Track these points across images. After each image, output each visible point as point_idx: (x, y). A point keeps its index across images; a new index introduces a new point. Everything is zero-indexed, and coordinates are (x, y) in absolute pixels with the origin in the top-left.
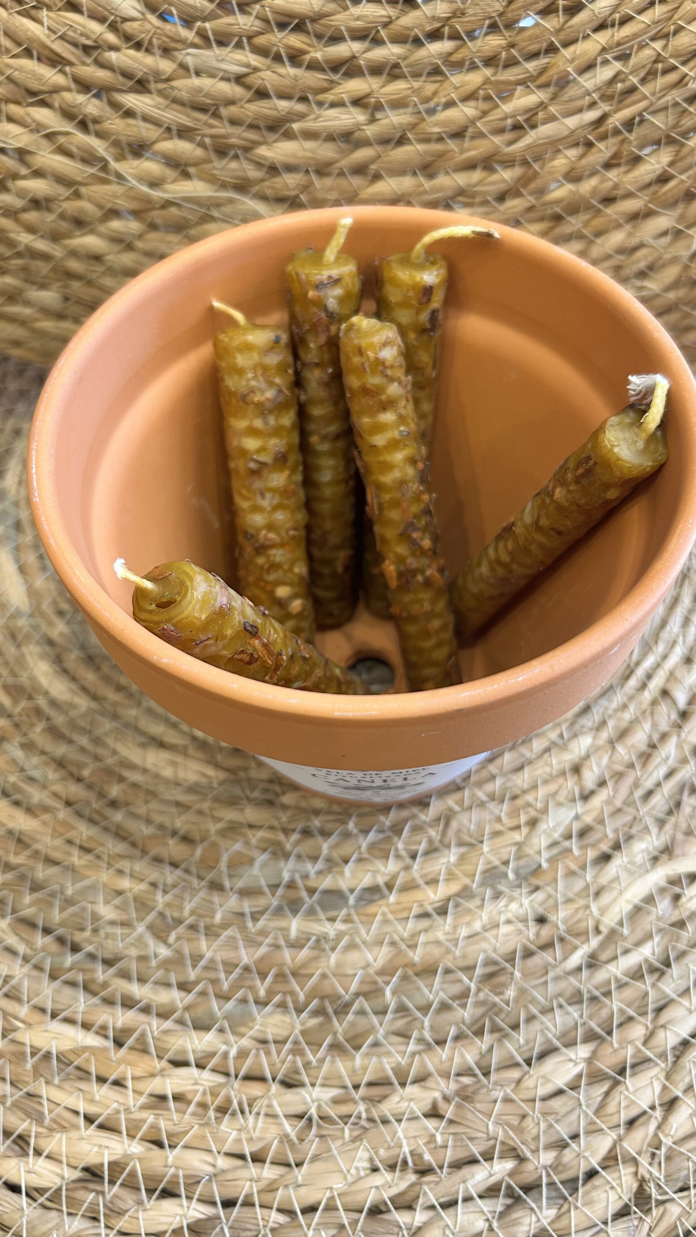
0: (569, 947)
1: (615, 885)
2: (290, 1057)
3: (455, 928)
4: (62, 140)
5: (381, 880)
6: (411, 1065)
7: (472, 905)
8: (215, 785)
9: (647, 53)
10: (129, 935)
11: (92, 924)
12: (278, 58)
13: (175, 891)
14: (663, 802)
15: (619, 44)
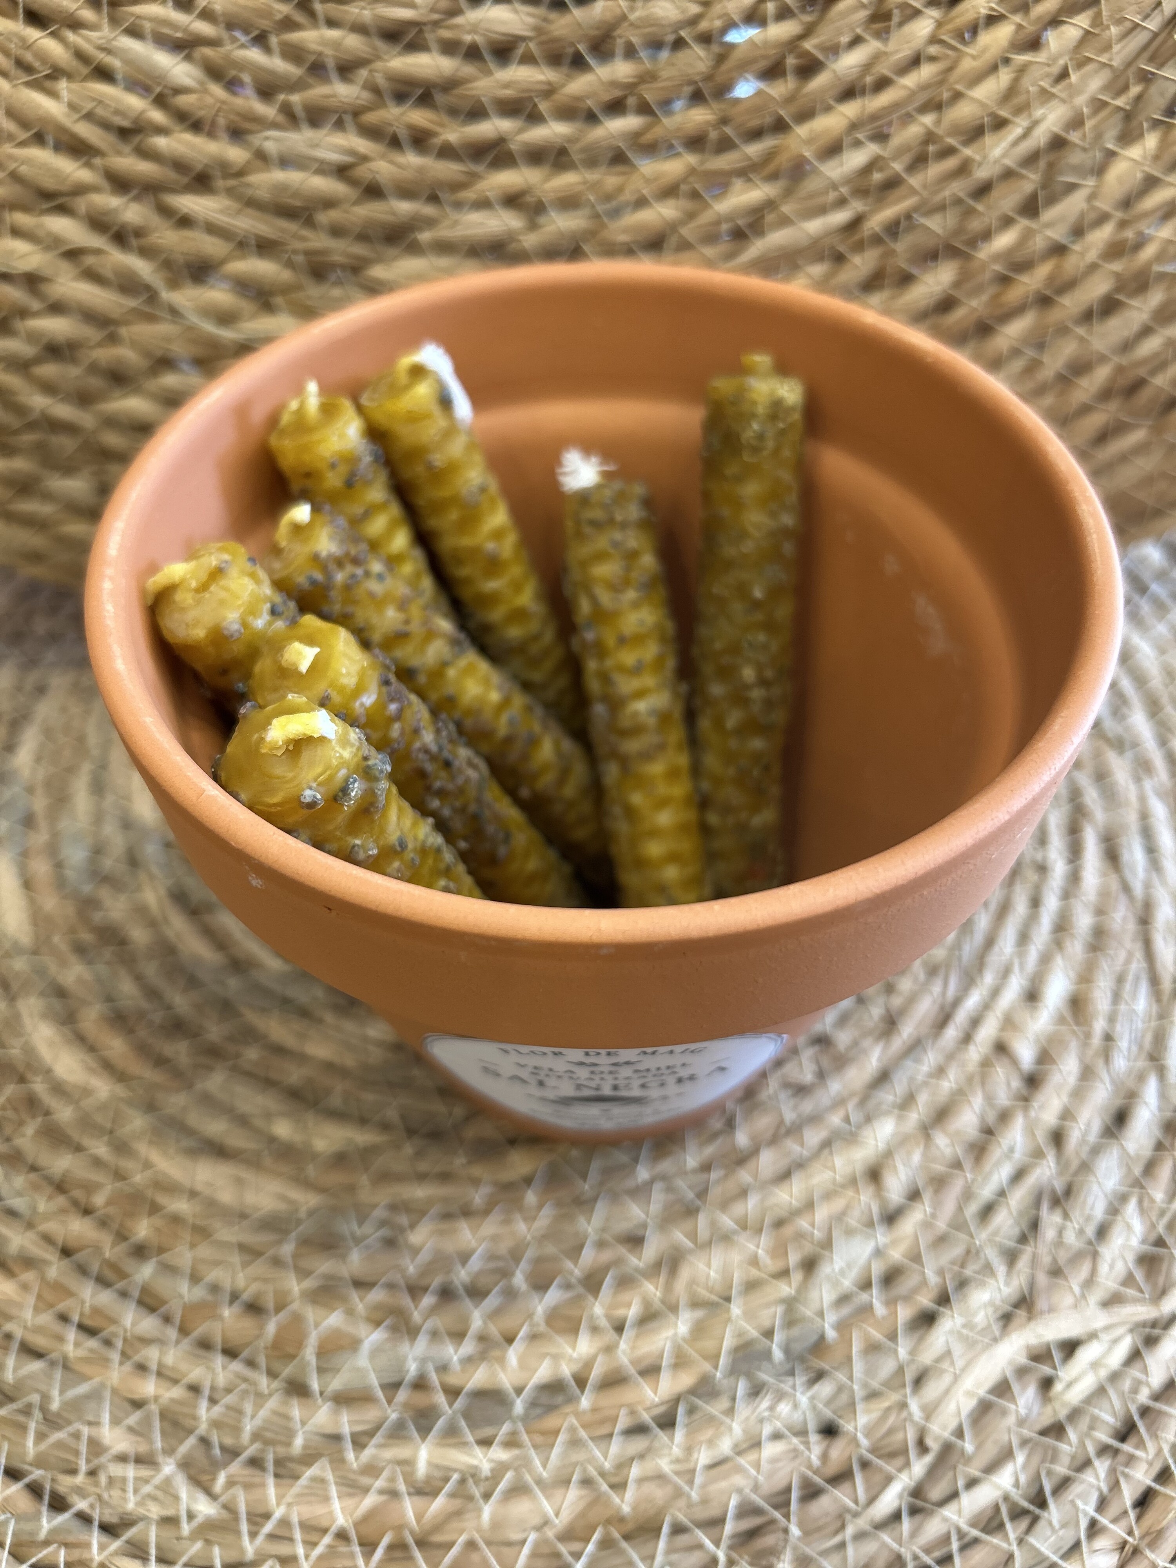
0: (878, 1478)
1: (945, 1365)
3: (689, 1450)
4: (89, 260)
5: (566, 1371)
7: (715, 1409)
8: (302, 1214)
9: (913, 131)
10: (146, 1481)
11: (88, 1461)
12: (395, 143)
13: (229, 1399)
14: (1010, 1222)
15: (874, 117)
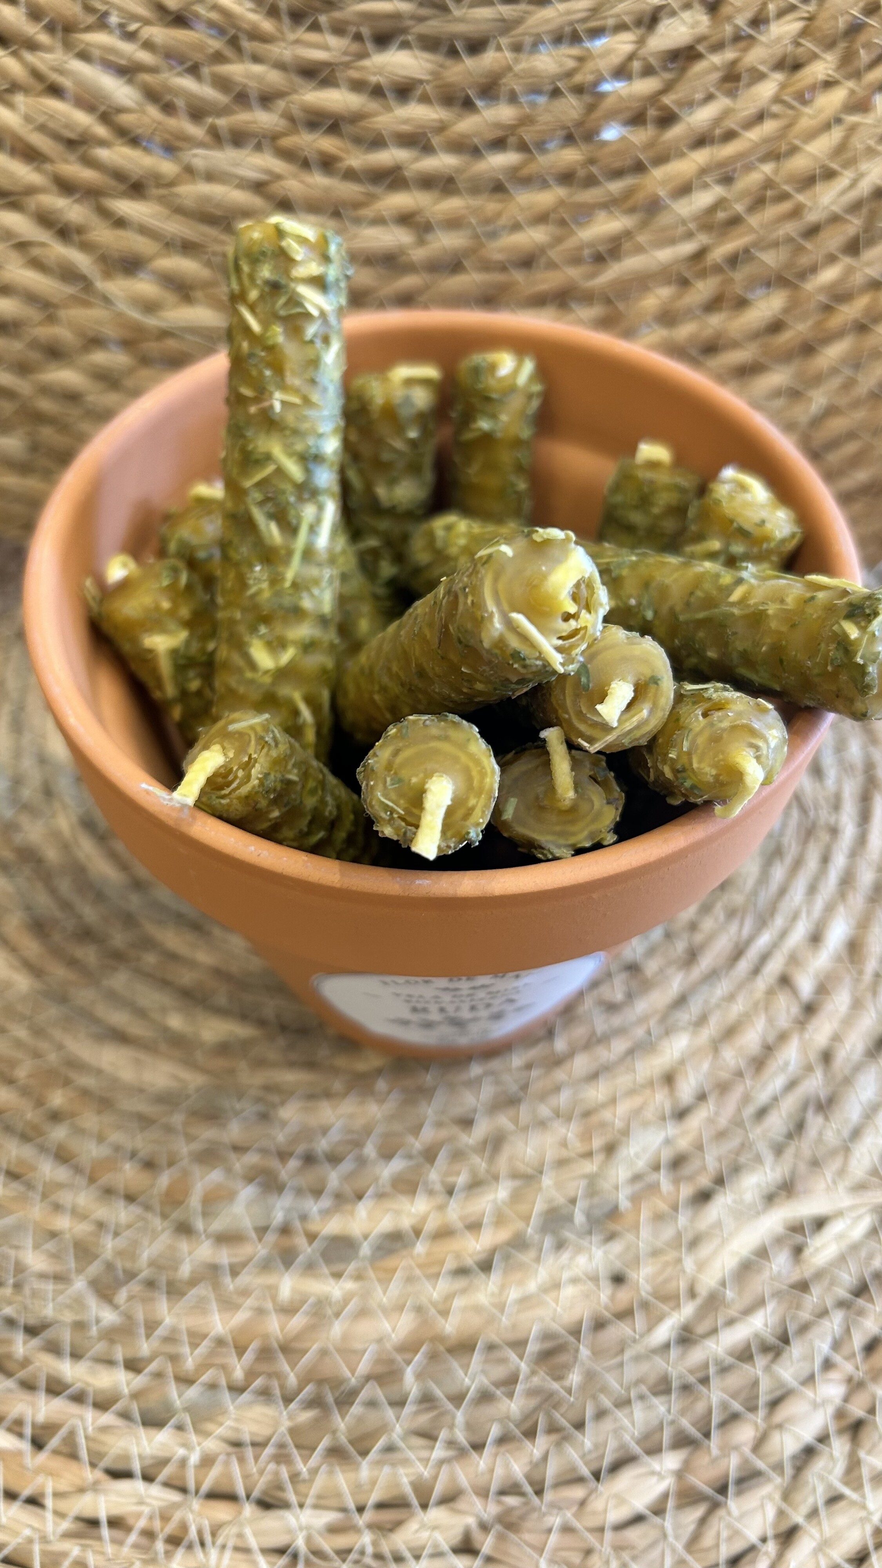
0: (654, 1315)
1: (716, 1232)
2: (272, 1466)
3: (503, 1287)
5: (405, 1223)
6: (435, 1478)
7: (524, 1257)
8: (190, 1091)
10: (61, 1292)
11: (14, 1277)
12: (305, 165)
13: (130, 1233)
14: (781, 1122)
15: (722, 164)
